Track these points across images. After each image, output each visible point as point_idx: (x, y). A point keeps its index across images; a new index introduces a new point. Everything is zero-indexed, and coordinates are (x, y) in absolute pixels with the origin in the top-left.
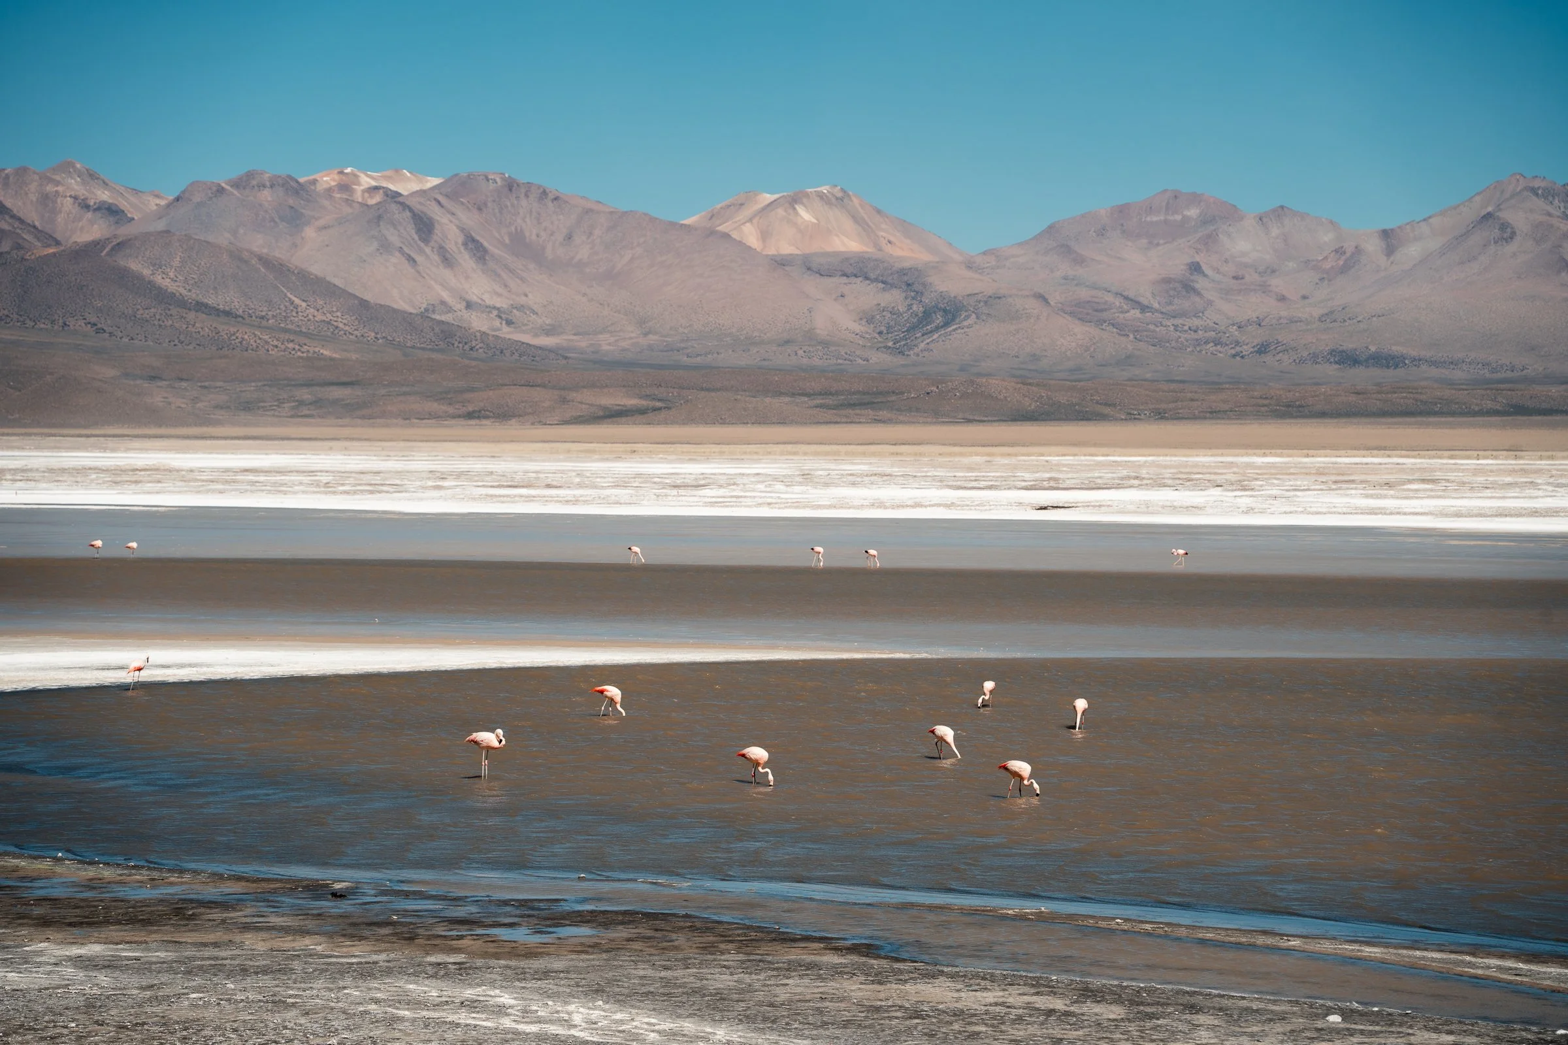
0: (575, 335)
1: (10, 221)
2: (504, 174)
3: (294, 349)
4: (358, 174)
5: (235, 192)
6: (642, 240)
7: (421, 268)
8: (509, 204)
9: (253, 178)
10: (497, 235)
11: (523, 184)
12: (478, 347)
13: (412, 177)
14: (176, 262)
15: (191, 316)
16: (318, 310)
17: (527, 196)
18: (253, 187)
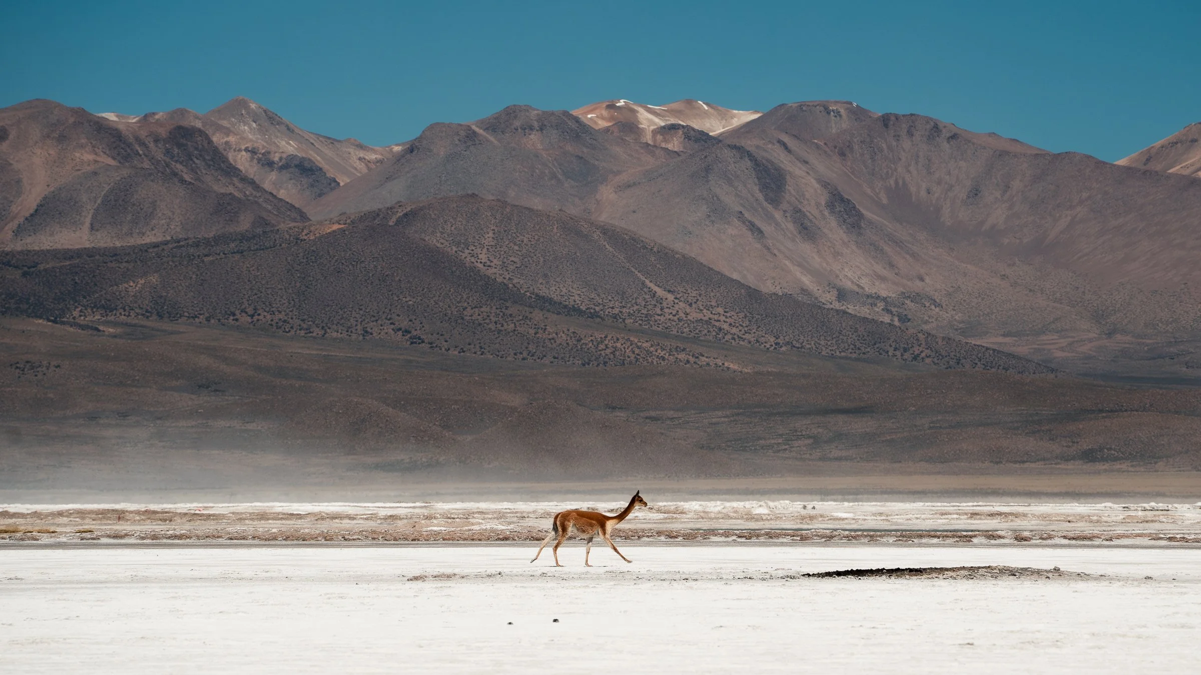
0: (1004, 335)
1: (240, 185)
2: (851, 103)
3: (688, 362)
4: (636, 108)
5: (491, 138)
6: (1085, 195)
7: (770, 241)
8: (884, 146)
9: (515, 117)
10: (869, 191)
11: (904, 116)
12: (923, 355)
13: (711, 110)
14: (489, 238)
15: (537, 315)
16: (691, 305)
17: (910, 134)
18: (516, 129)
